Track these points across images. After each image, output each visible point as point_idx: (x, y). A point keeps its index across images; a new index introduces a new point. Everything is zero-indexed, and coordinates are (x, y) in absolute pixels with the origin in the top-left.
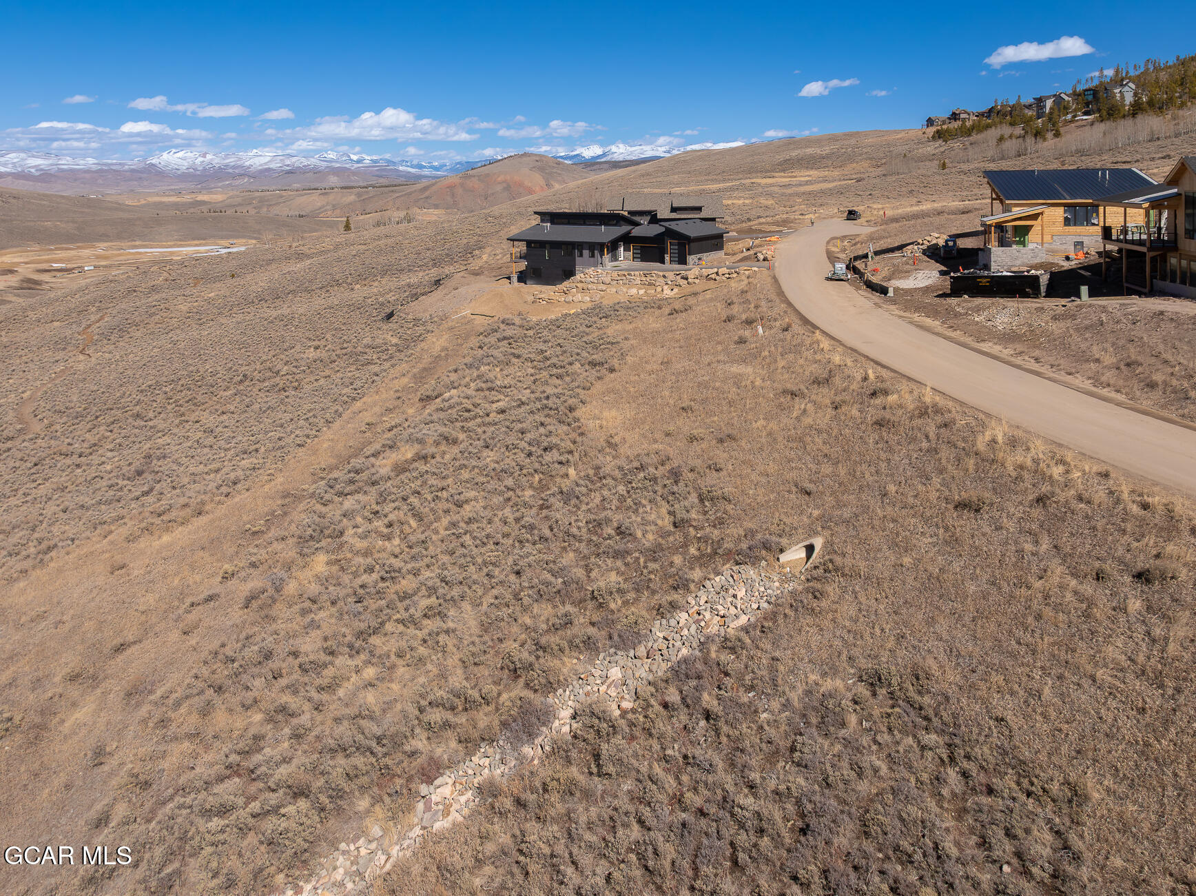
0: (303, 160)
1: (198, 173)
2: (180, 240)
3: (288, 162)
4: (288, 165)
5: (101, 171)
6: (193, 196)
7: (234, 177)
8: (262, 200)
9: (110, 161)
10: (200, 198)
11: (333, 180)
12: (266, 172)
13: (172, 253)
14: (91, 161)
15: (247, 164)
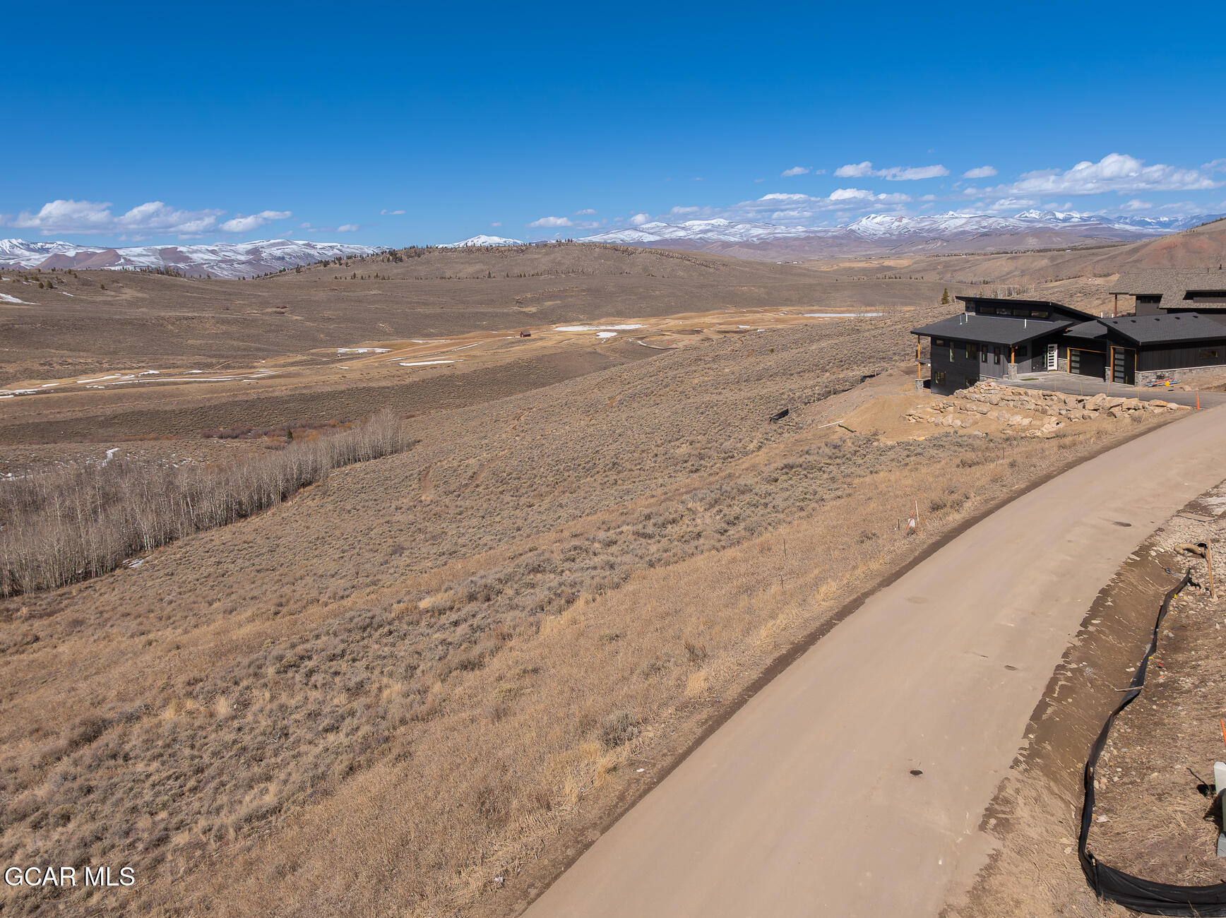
0: (1001, 220)
3: (984, 224)
4: (984, 227)
5: (807, 238)
6: (881, 261)
9: (816, 229)
11: (1033, 243)
12: (960, 235)
14: (800, 229)
15: (942, 227)
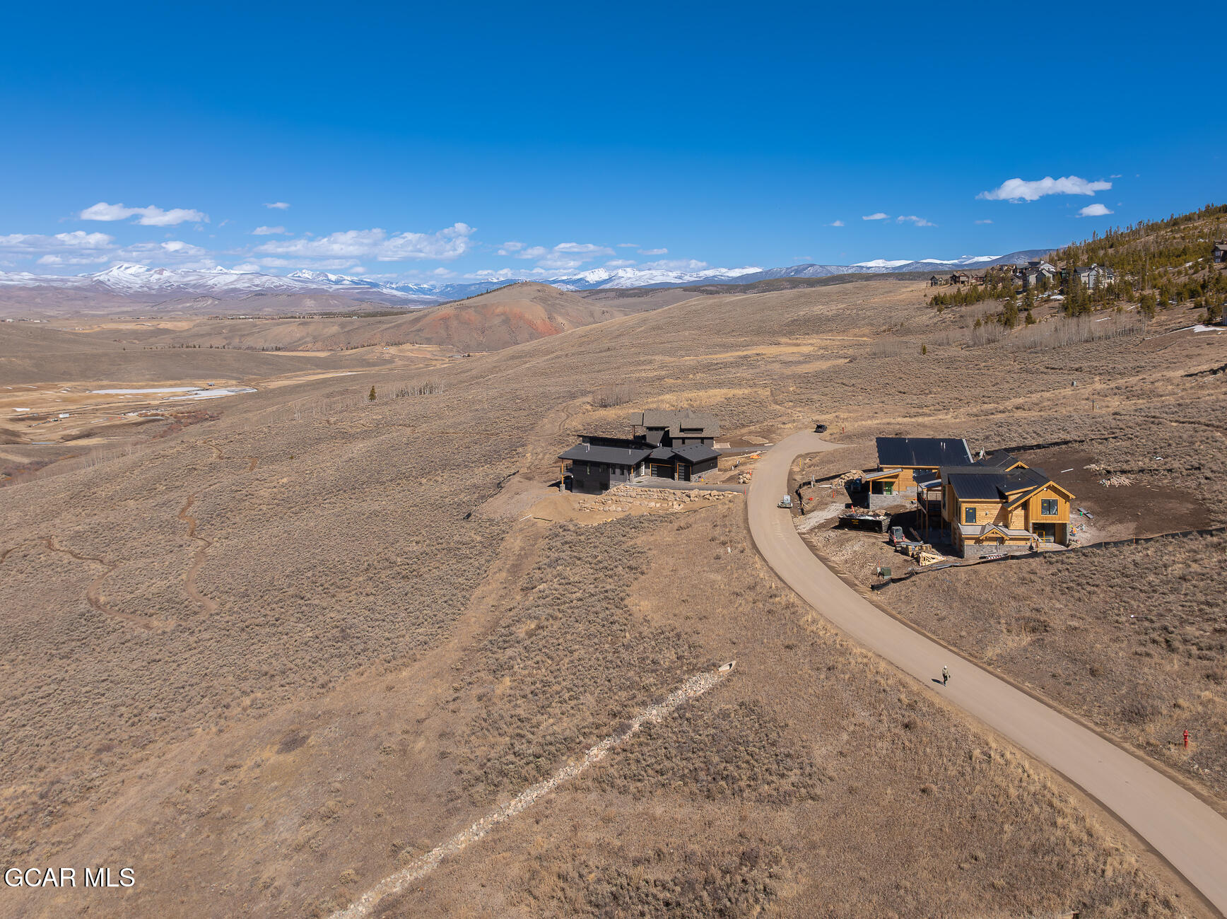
0: (275, 279)
1: (154, 292)
2: (153, 380)
3: (257, 282)
5: (39, 288)
6: (155, 323)
7: (196, 298)
8: (233, 329)
10: (163, 325)
11: (310, 305)
12: (231, 294)
13: (146, 396)
15: (211, 282)
